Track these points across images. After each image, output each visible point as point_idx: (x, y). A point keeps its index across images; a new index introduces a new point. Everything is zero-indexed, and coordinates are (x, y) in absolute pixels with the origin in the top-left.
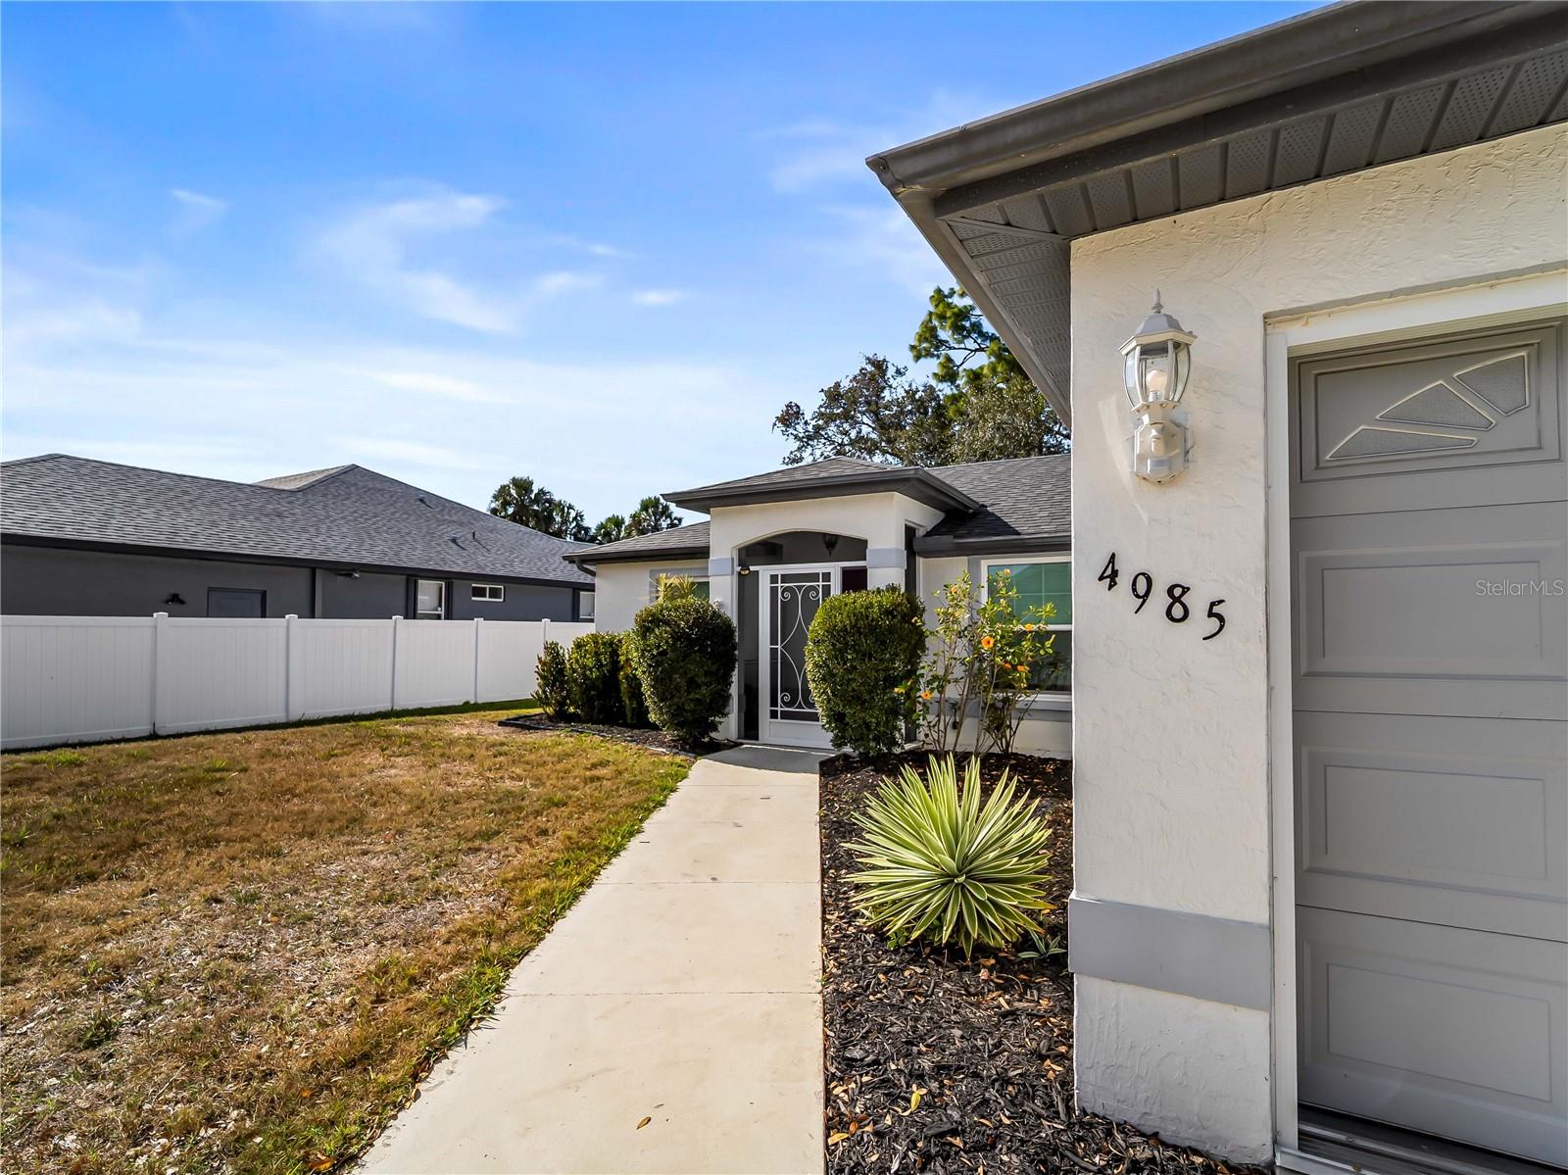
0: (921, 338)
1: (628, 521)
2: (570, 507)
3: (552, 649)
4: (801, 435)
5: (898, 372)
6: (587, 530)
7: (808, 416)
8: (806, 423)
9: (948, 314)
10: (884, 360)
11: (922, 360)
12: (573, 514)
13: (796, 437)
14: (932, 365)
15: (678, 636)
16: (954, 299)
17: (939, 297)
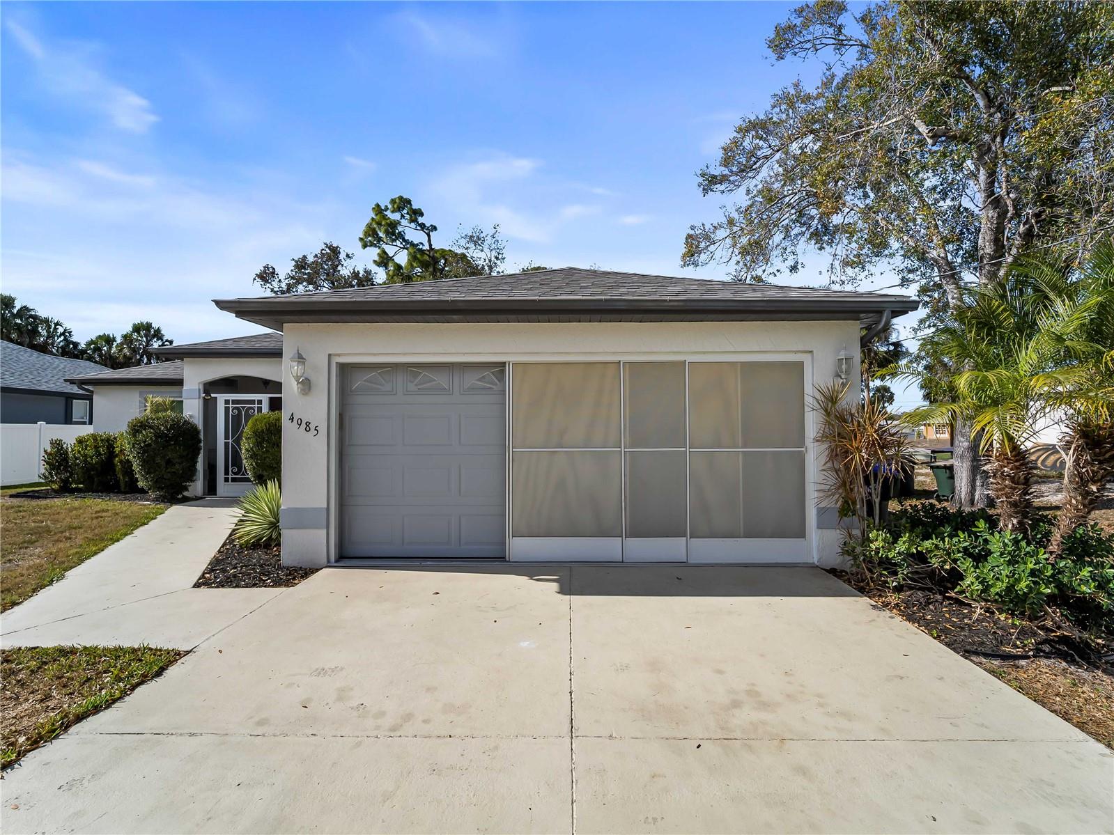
0: (367, 234)
1: (119, 340)
2: (58, 324)
3: (57, 444)
4: (276, 289)
5: (348, 256)
6: (76, 345)
7: (282, 277)
8: (280, 281)
9: (383, 223)
10: (338, 247)
11: (368, 248)
12: (60, 330)
13: (272, 290)
14: (373, 253)
15: (159, 435)
16: (388, 213)
17: (378, 210)
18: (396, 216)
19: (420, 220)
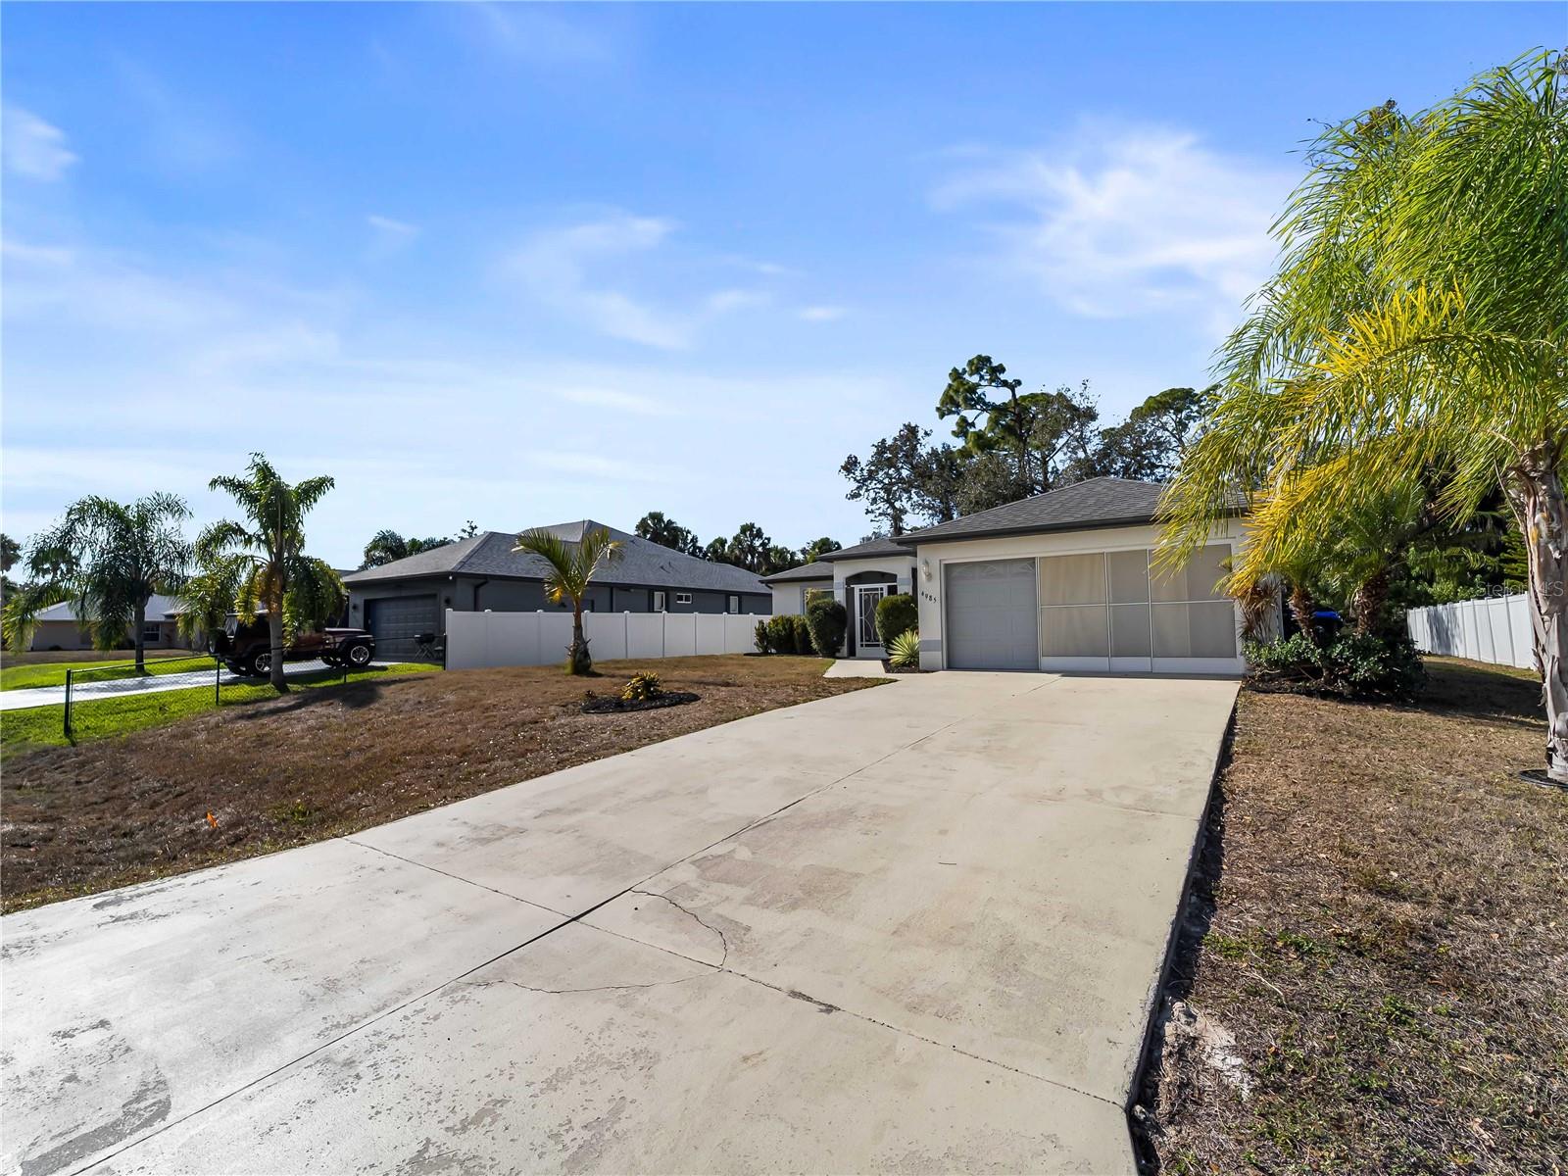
0: (943, 402)
1: (730, 541)
2: (688, 532)
4: (859, 478)
5: (926, 434)
6: (700, 549)
7: (863, 465)
8: (862, 469)
9: (961, 388)
10: (916, 426)
11: (946, 417)
12: (690, 537)
13: (855, 479)
14: (952, 421)
15: (826, 613)
16: (966, 376)
17: (956, 375)
18: (975, 379)
19: (1002, 377)
